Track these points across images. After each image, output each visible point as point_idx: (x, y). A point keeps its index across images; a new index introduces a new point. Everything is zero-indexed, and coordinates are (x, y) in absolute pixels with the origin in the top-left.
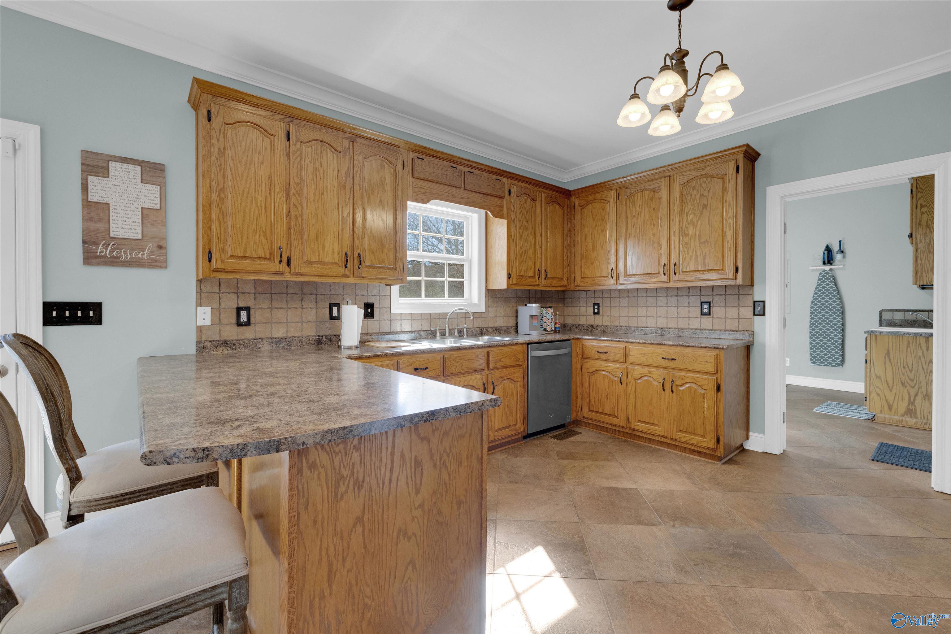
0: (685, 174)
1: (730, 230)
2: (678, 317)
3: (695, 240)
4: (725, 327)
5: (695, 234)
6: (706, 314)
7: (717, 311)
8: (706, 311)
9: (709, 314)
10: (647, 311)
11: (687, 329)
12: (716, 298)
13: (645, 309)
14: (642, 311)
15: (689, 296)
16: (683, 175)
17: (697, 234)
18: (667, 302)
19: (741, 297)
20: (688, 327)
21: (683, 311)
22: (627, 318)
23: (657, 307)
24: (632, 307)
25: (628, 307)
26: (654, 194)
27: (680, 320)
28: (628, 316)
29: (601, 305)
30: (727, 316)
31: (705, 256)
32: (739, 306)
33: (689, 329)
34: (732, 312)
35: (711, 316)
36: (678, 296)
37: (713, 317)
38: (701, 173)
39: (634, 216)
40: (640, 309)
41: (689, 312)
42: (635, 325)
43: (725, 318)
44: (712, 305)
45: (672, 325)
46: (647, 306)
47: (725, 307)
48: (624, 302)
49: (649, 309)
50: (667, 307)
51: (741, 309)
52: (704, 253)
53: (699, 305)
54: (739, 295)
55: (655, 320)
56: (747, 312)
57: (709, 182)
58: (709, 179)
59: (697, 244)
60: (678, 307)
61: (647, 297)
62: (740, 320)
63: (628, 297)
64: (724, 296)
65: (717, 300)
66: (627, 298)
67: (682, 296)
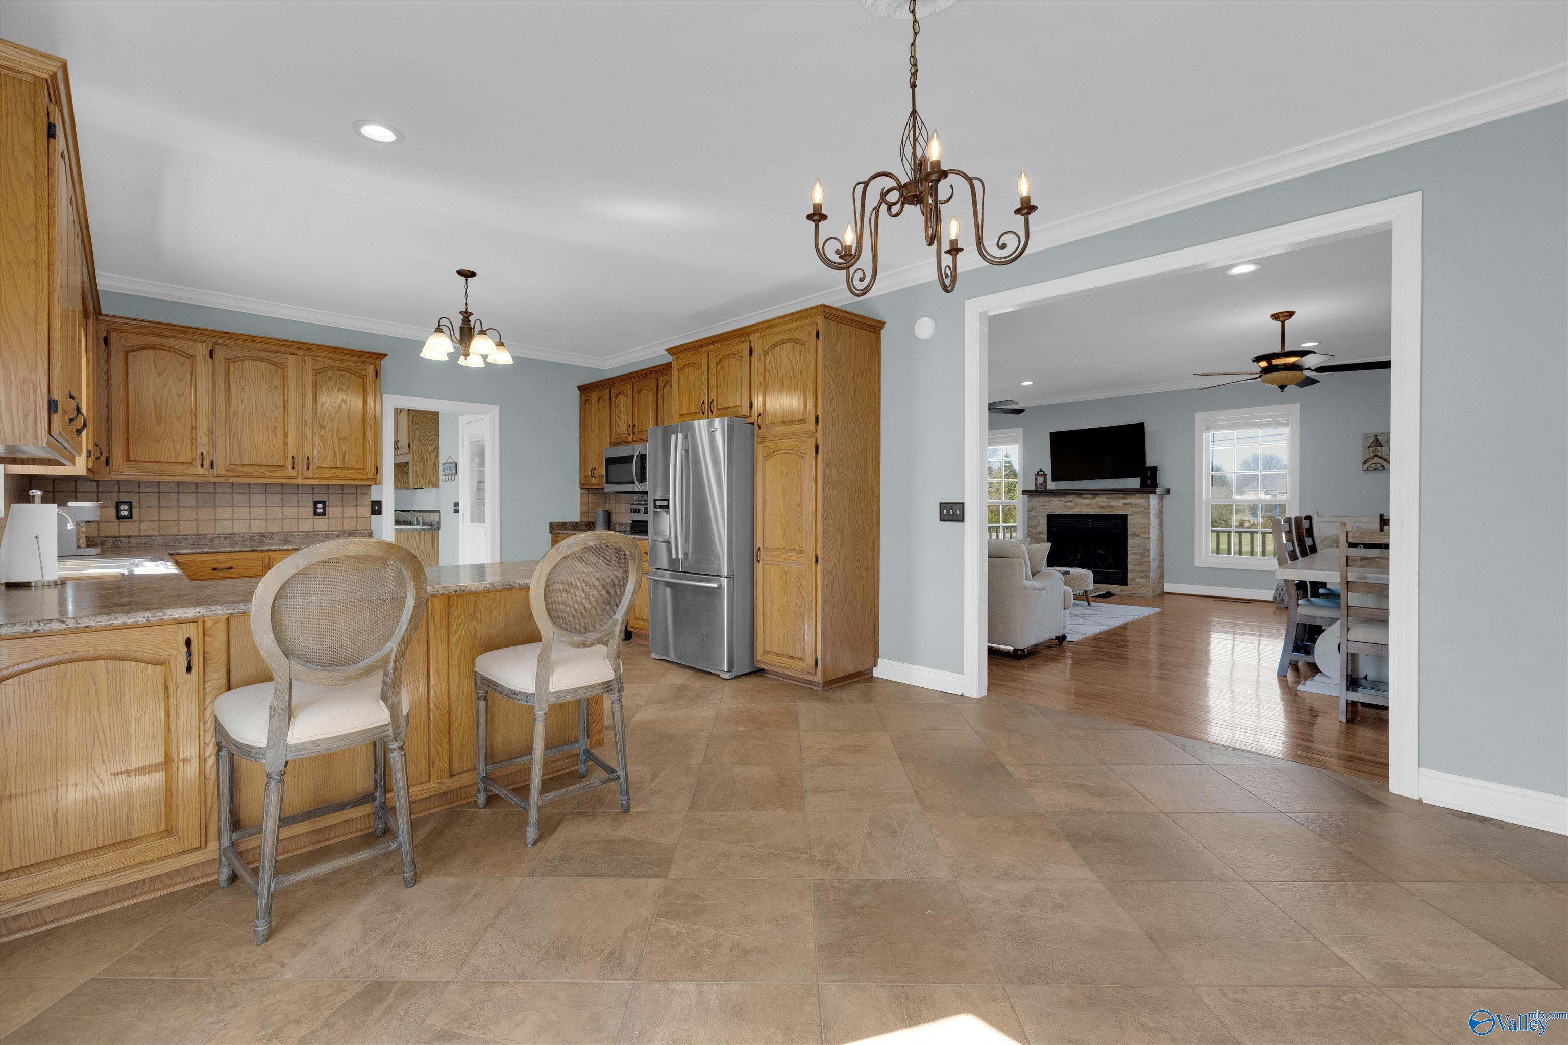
0: (319, 359)
1: (371, 431)
2: (282, 519)
3: (332, 435)
4: (343, 527)
5: (333, 428)
6: (320, 514)
7: (332, 510)
8: (320, 511)
9: (324, 514)
10: (233, 512)
11: (296, 532)
12: (332, 497)
13: (229, 510)
14: (224, 513)
15: (298, 494)
16: (316, 360)
17: (335, 429)
18: (266, 501)
19: (359, 496)
20: (296, 529)
21: (290, 512)
22: (195, 523)
23: (250, 507)
24: (204, 506)
25: (197, 507)
26: (276, 370)
27: (286, 522)
28: (196, 520)
29: (134, 504)
30: (345, 516)
31: (345, 453)
32: (356, 506)
33: (298, 531)
34: (350, 512)
35: (326, 517)
36: (282, 494)
37: (328, 518)
38: (339, 365)
39: (243, 389)
40: (220, 511)
41: (298, 513)
42: (211, 531)
43: (343, 518)
44: (327, 505)
45: (274, 528)
46: (232, 506)
47: (342, 506)
48: (189, 500)
49: (237, 509)
50: (266, 506)
51: (359, 508)
52: (344, 451)
53: (312, 504)
54: (357, 494)
55: (248, 524)
56: (366, 511)
57: (348, 377)
58: (348, 374)
59: (335, 439)
60: (282, 507)
61: (232, 493)
62: (359, 520)
63: (197, 493)
64: (341, 495)
65: (332, 500)
66: (195, 495)
67: (288, 494)
